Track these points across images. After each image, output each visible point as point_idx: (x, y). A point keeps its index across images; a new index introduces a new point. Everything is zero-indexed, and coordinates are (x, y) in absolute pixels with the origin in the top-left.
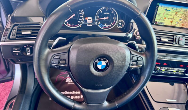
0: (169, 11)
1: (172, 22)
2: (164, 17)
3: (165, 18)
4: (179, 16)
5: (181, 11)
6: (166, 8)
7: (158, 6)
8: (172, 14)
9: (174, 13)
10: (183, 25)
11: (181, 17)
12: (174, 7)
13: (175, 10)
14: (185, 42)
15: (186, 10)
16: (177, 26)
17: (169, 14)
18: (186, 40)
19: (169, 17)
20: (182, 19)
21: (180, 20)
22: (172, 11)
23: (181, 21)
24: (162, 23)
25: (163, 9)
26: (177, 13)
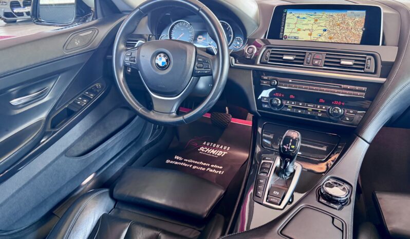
0: (304, 18)
1: (310, 35)
2: (296, 29)
3: (299, 30)
4: (321, 24)
5: (323, 17)
6: (298, 15)
7: (286, 13)
8: (309, 22)
9: (313, 21)
10: (331, 38)
11: (325, 27)
12: (312, 12)
13: (313, 17)
14: (325, 62)
15: (331, 14)
16: (320, 40)
17: (304, 23)
18: (326, 58)
19: (305, 27)
20: (328, 28)
21: (325, 30)
22: (308, 18)
23: (325, 33)
24: (295, 38)
25: (294, 17)
26: (316, 20)
